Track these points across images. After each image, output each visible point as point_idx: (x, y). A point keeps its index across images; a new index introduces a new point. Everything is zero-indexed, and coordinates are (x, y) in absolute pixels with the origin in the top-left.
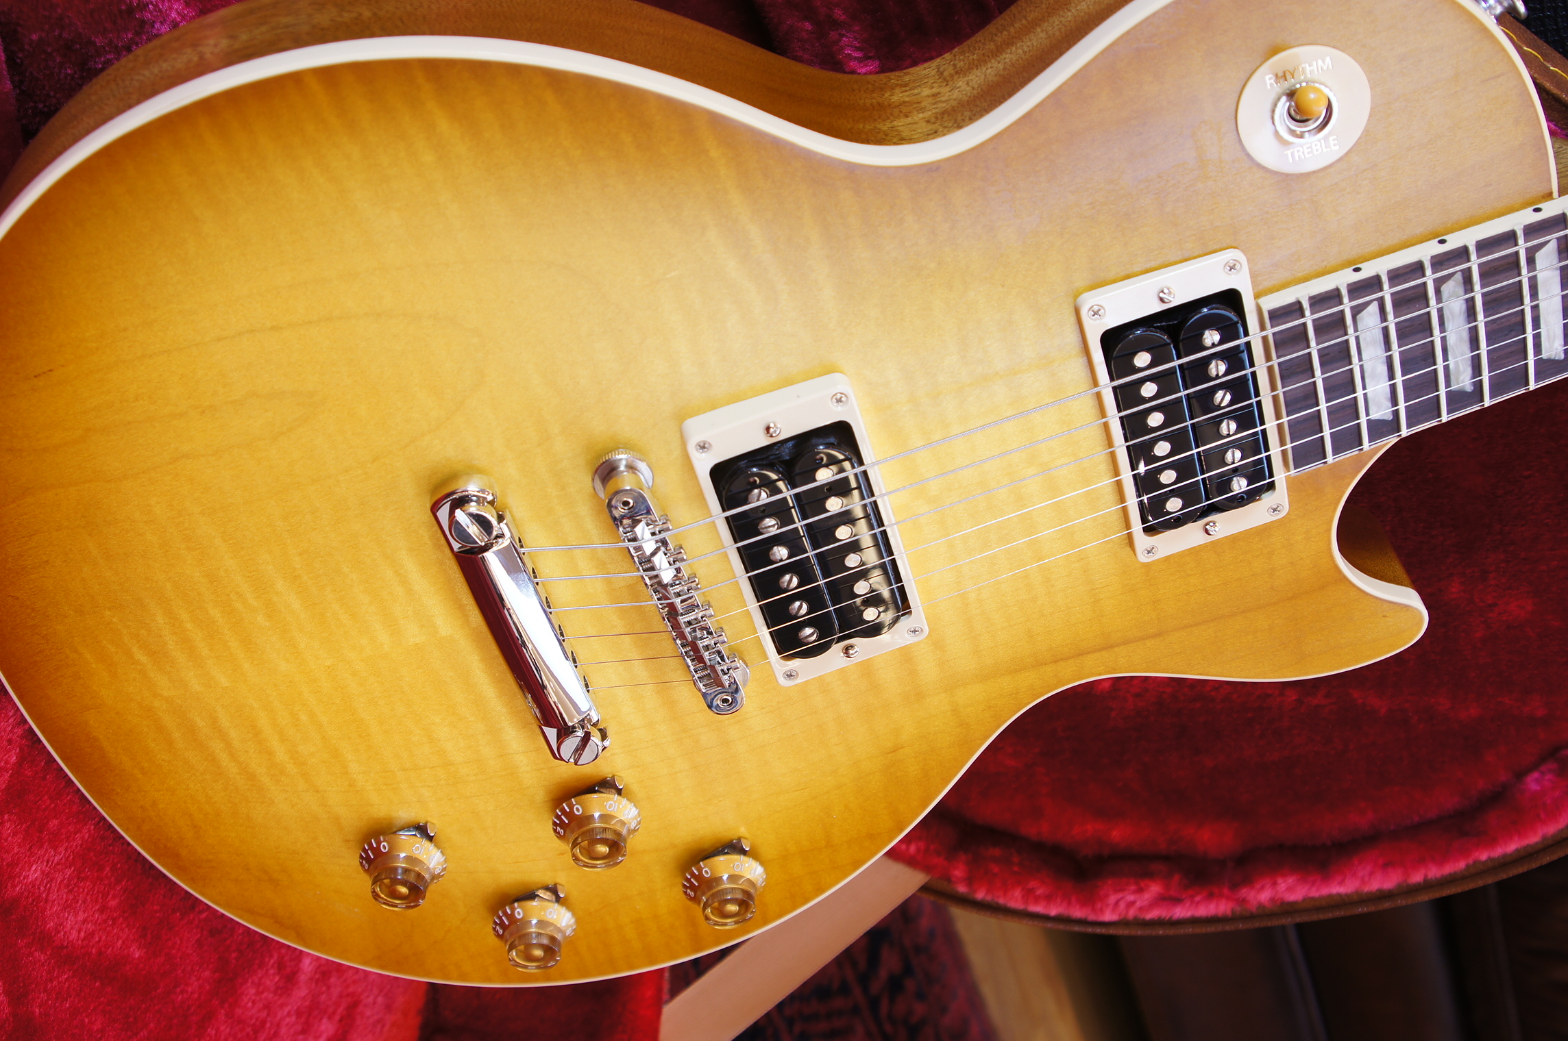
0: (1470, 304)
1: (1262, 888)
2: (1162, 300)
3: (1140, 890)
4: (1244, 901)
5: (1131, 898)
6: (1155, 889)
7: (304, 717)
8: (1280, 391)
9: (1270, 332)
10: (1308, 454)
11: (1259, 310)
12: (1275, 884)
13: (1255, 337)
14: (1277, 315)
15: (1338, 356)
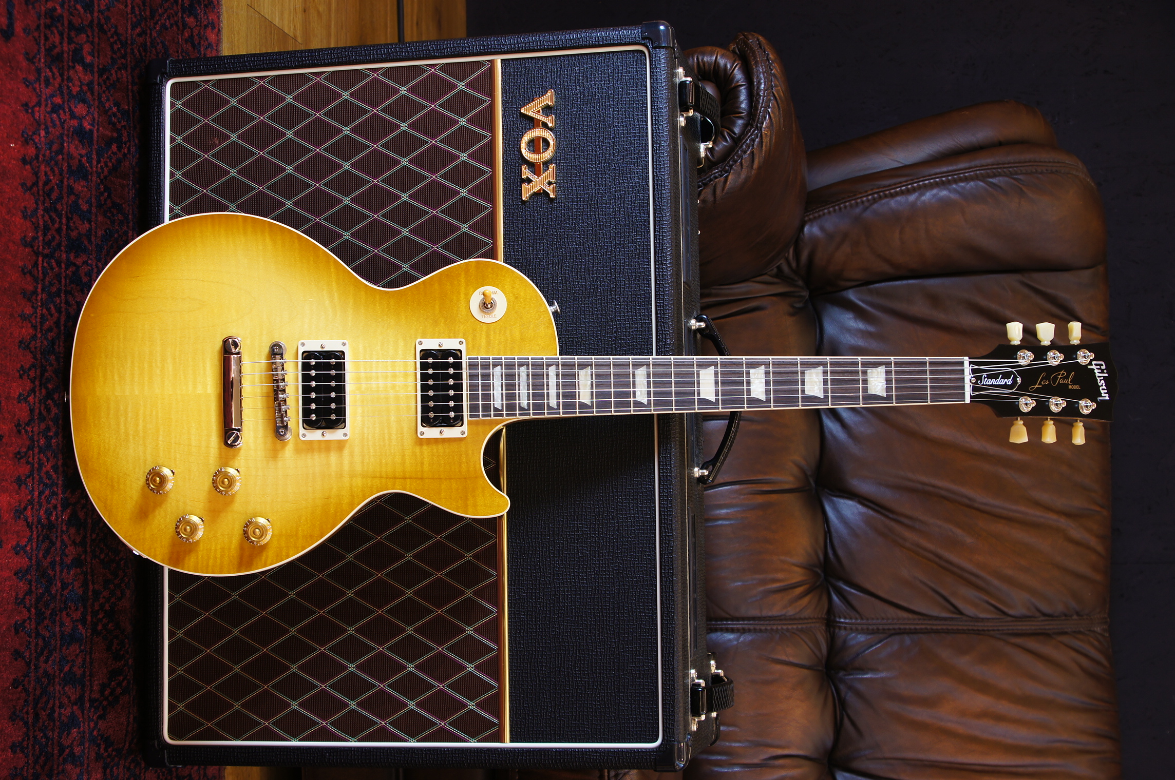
0: (528, 374)
2: (440, 345)
7: (154, 413)
9: (468, 361)
10: (474, 410)
11: (466, 357)
13: (464, 361)
14: (470, 359)
15: (486, 377)
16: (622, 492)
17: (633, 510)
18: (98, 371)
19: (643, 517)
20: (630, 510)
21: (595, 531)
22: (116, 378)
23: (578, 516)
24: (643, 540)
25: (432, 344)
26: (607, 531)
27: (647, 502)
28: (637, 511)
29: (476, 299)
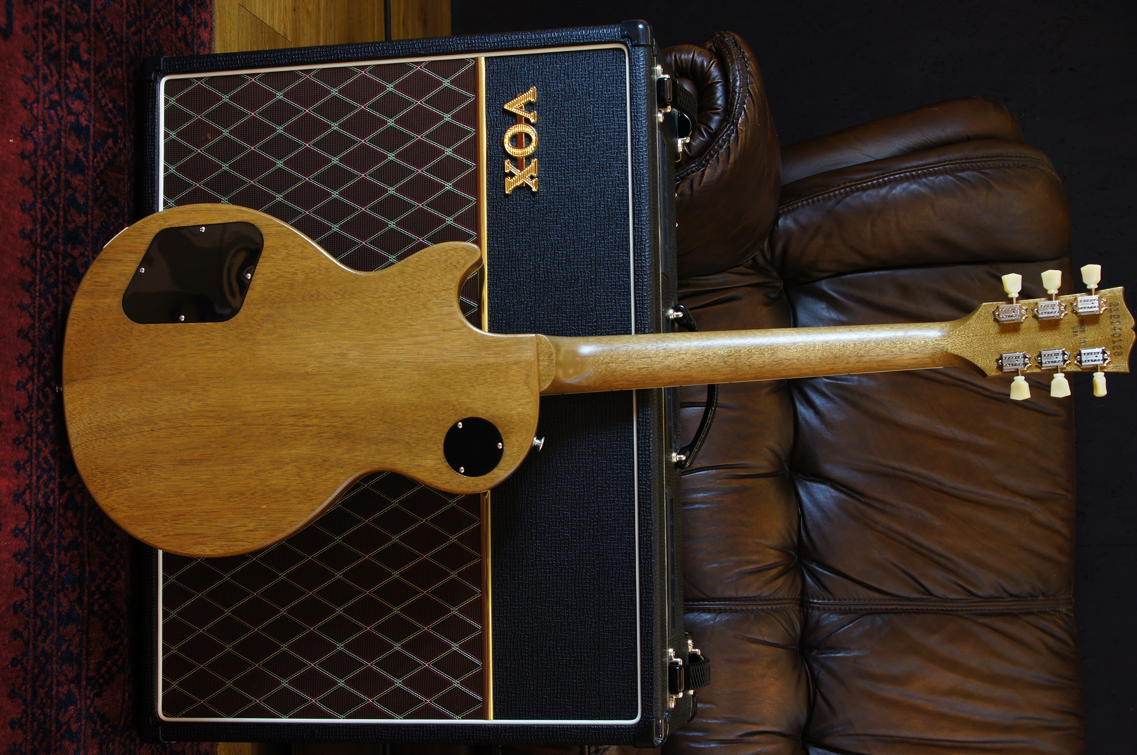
17: (613, 494)
19: (622, 501)
20: (610, 494)
21: (576, 514)
24: (623, 523)
27: (626, 486)
28: (617, 495)
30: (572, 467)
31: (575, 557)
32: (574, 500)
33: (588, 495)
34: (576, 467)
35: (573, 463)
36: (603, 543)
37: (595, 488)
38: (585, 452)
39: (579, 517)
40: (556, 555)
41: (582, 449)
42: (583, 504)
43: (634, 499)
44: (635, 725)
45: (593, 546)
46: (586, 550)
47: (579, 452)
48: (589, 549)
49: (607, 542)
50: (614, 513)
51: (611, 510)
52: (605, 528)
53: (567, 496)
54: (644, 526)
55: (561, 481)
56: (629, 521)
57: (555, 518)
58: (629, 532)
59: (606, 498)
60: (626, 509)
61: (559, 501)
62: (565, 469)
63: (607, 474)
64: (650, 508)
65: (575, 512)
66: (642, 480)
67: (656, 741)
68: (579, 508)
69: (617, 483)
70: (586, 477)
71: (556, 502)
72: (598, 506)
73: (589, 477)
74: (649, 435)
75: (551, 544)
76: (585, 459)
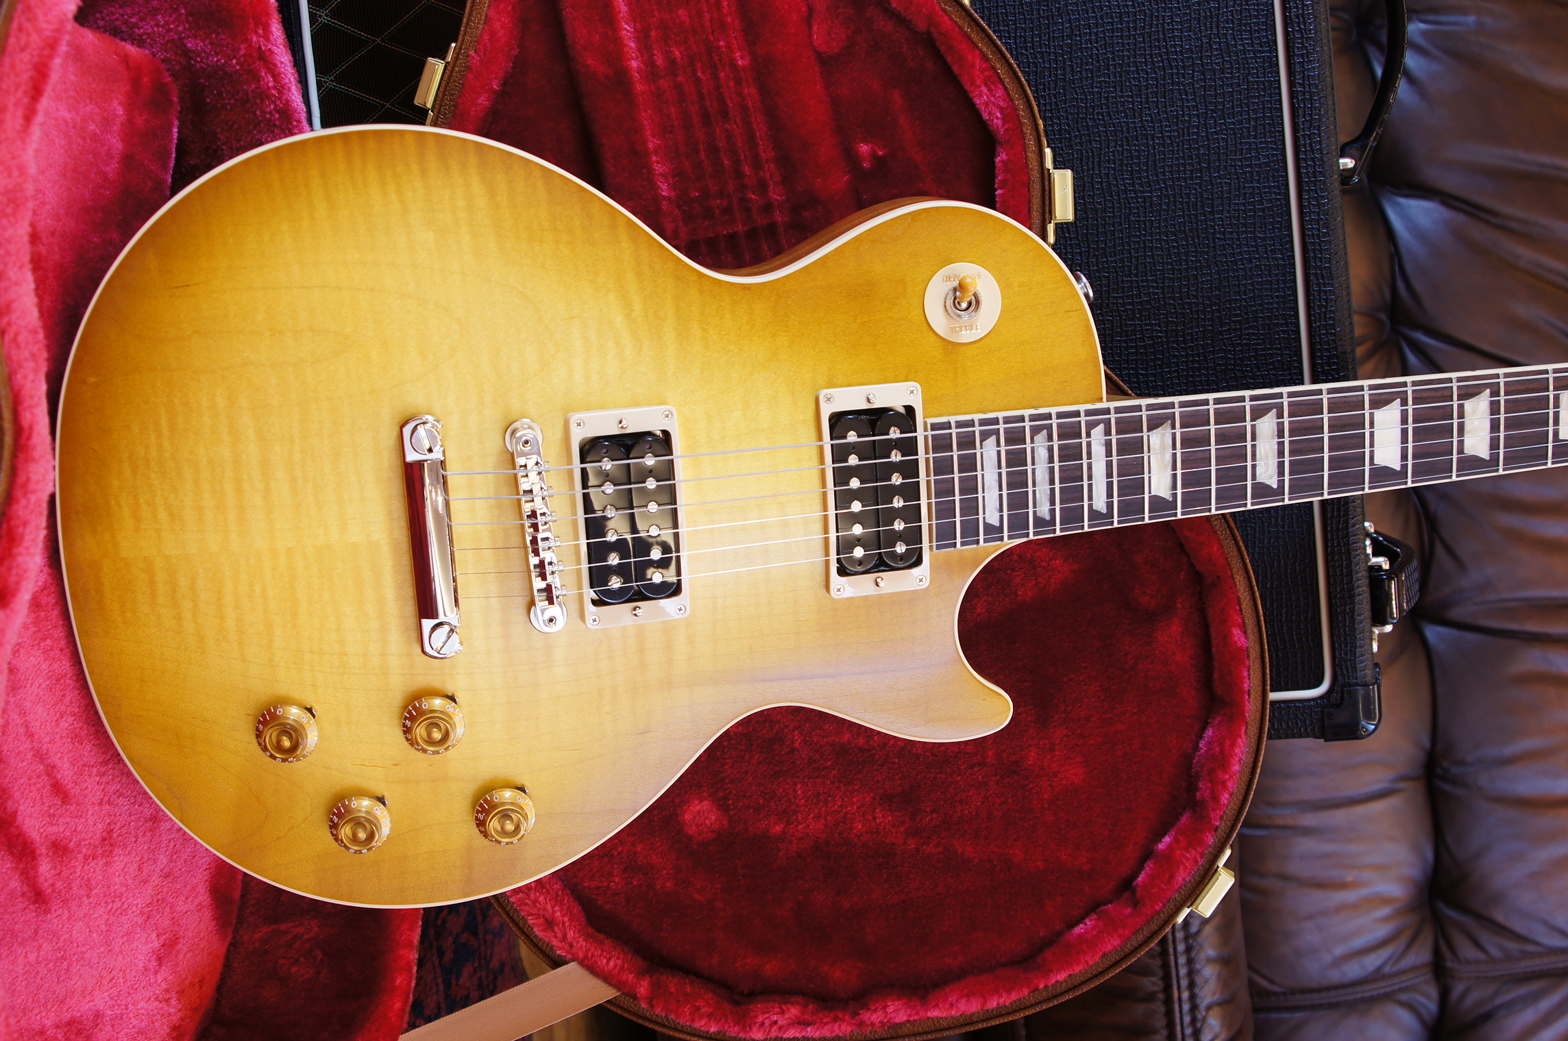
0: (1050, 449)
1: (875, 1011)
2: (868, 400)
3: (782, 1012)
4: (861, 1024)
5: (775, 1018)
6: (794, 1011)
7: (258, 590)
8: (931, 456)
9: (930, 433)
10: (945, 536)
11: (925, 423)
12: (885, 1007)
13: (920, 434)
14: (935, 427)
15: (969, 464)
16: (1222, 211)
17: (1247, 245)
18: (119, 505)
19: (1267, 258)
20: (1240, 246)
21: (1173, 292)
22: (162, 515)
23: (1137, 266)
24: (1271, 304)
25: (851, 399)
26: (1197, 291)
27: (1273, 229)
28: (1256, 247)
29: (936, 294)
30: (1160, 197)
31: (1178, 377)
32: (1168, 263)
33: (1196, 252)
34: (1167, 196)
35: (1160, 189)
36: (1232, 345)
37: (1211, 236)
38: (1184, 165)
39: (1180, 298)
40: (1137, 378)
41: (1178, 159)
42: (1187, 270)
43: (1293, 251)
44: (1321, 697)
45: (1213, 352)
46: (1198, 362)
47: (1171, 166)
48: (1206, 360)
49: (1240, 344)
50: (1252, 284)
51: (1245, 277)
52: (1236, 315)
53: (1152, 257)
54: (1320, 306)
55: (1139, 228)
56: (1284, 297)
57: (1132, 304)
58: (1285, 320)
59: (1233, 255)
60: (1277, 275)
61: (1136, 269)
62: (1145, 202)
63: (1233, 207)
64: (1330, 268)
65: (1172, 287)
66: (1310, 212)
67: (1363, 727)
68: (1180, 280)
69: (1254, 224)
70: (1189, 216)
71: (1130, 270)
72: (1218, 272)
73: (1196, 216)
74: (1320, 120)
75: (1127, 355)
76: (1185, 179)
